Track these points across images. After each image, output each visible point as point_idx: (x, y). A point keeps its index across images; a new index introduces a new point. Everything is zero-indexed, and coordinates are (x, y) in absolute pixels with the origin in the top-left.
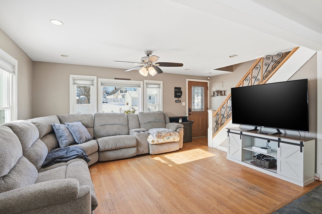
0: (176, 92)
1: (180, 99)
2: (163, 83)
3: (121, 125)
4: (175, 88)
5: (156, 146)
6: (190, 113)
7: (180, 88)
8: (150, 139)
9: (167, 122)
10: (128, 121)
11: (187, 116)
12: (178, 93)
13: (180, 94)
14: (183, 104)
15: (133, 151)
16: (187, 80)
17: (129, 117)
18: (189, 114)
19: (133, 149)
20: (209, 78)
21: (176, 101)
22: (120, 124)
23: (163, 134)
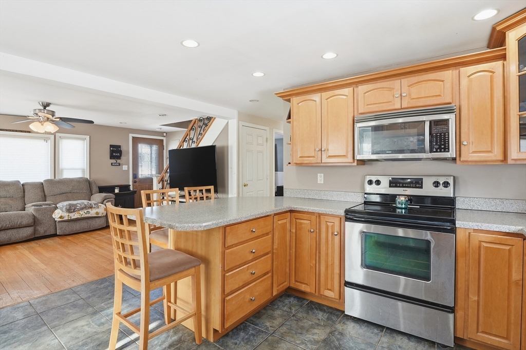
0: (112, 152)
1: (119, 161)
2: (90, 138)
3: (11, 198)
4: (111, 146)
5: (67, 223)
6: (135, 180)
7: (119, 147)
8: (57, 215)
9: (93, 193)
10: (24, 192)
11: (131, 183)
12: (116, 153)
13: (118, 154)
14: (125, 168)
15: (28, 232)
16: (131, 136)
17: (25, 186)
18: (134, 182)
19: (28, 228)
20: (165, 134)
21: (112, 163)
22: (8, 196)
23: (78, 207)
